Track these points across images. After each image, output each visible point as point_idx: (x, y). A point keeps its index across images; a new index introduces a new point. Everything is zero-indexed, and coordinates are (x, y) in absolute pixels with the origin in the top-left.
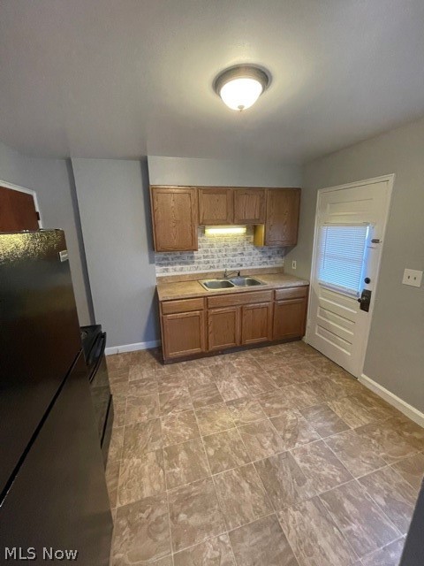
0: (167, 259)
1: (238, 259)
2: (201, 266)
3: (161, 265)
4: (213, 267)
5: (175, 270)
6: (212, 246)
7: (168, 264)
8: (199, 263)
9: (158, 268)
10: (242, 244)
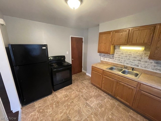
0: (105, 55)
1: (136, 62)
2: (116, 60)
3: (103, 57)
4: (122, 63)
5: (107, 60)
6: (122, 54)
7: (105, 57)
8: (116, 59)
9: (102, 58)
10: (141, 56)
